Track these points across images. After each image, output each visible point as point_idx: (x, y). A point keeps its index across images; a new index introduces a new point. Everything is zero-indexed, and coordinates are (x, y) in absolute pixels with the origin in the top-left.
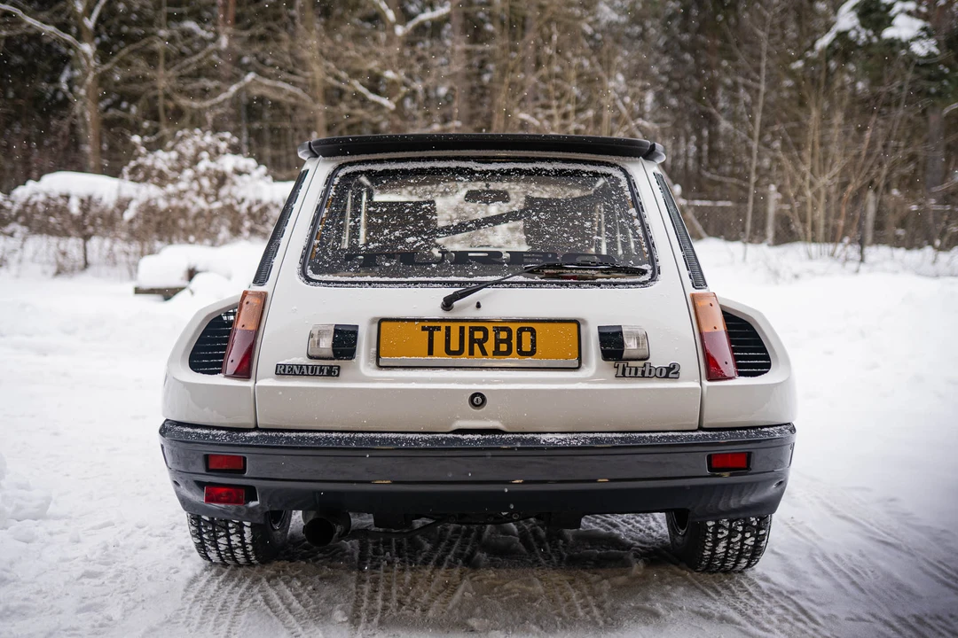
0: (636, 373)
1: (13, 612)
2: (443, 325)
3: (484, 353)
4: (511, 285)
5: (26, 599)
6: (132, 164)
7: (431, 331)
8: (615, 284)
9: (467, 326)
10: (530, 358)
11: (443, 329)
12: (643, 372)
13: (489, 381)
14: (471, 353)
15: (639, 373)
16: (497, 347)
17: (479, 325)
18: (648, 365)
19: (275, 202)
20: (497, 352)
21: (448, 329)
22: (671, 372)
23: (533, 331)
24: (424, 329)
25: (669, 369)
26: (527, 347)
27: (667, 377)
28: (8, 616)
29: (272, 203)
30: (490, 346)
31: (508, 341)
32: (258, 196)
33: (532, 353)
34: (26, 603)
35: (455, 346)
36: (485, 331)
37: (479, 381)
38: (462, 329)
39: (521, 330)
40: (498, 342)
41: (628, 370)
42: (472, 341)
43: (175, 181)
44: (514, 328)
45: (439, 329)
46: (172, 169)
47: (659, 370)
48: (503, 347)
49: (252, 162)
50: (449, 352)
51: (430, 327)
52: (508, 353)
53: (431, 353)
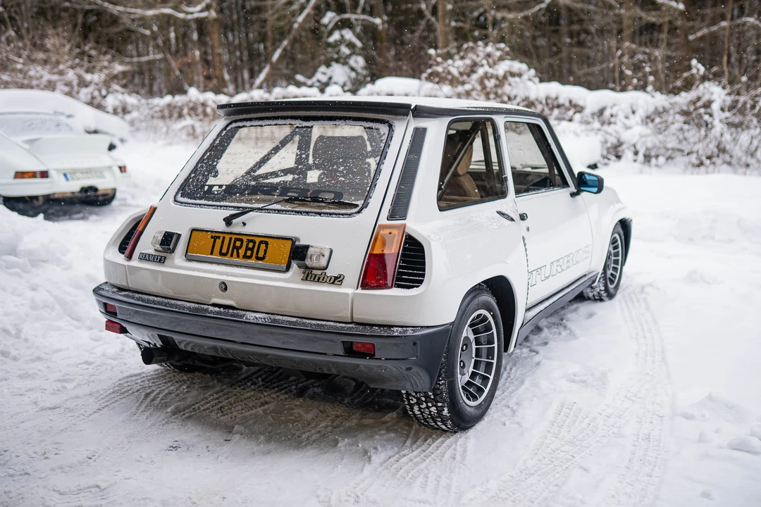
0: (314, 279)
1: (29, 376)
2: (222, 236)
3: (238, 256)
4: (269, 211)
5: (39, 370)
6: (429, 71)
7: (215, 238)
8: (331, 214)
9: (234, 237)
10: (261, 262)
11: (221, 238)
12: (319, 278)
13: (232, 275)
14: (232, 256)
15: (316, 279)
16: (246, 253)
17: (239, 237)
18: (324, 274)
19: (539, 99)
20: (245, 257)
21: (224, 238)
22: (338, 280)
23: (267, 243)
24: (212, 237)
25: (336, 278)
26: (261, 254)
27: (333, 283)
28: (26, 377)
29: (537, 100)
30: (242, 252)
31: (252, 250)
32: (527, 94)
33: (262, 259)
34: (38, 372)
35: (224, 251)
36: (242, 241)
37: (227, 274)
38: (231, 239)
39: (261, 242)
40: (247, 249)
41: (310, 275)
42: (234, 247)
43: (463, 83)
44: (258, 240)
45: (219, 237)
46: (461, 74)
47: (329, 278)
48: (249, 253)
49: (524, 67)
50: (221, 254)
51: (215, 236)
52: (250, 257)
53: (212, 254)
